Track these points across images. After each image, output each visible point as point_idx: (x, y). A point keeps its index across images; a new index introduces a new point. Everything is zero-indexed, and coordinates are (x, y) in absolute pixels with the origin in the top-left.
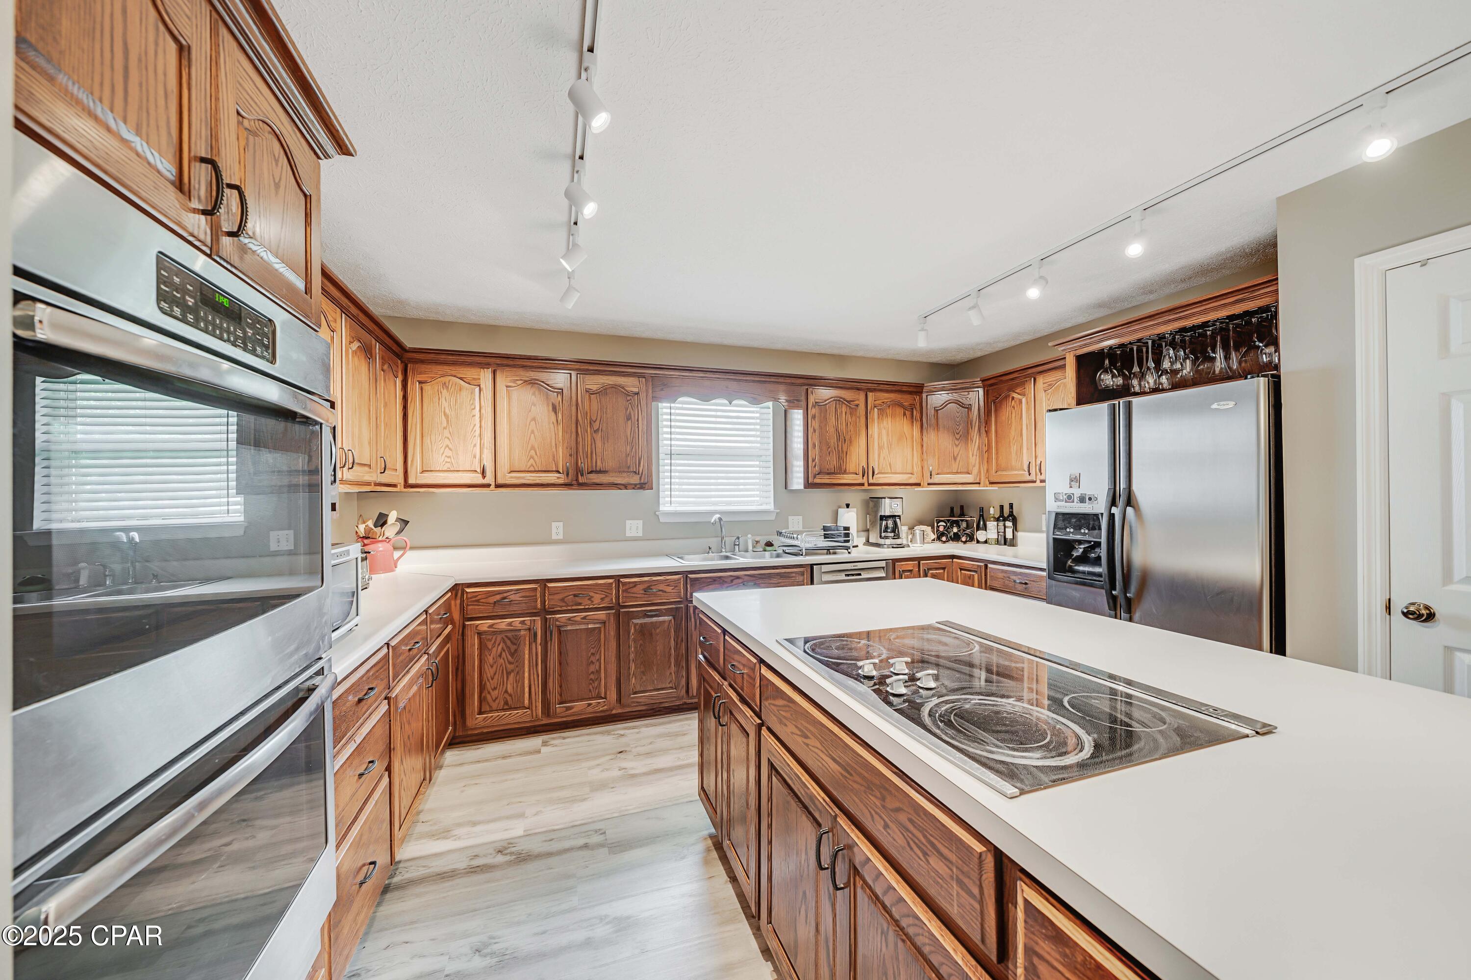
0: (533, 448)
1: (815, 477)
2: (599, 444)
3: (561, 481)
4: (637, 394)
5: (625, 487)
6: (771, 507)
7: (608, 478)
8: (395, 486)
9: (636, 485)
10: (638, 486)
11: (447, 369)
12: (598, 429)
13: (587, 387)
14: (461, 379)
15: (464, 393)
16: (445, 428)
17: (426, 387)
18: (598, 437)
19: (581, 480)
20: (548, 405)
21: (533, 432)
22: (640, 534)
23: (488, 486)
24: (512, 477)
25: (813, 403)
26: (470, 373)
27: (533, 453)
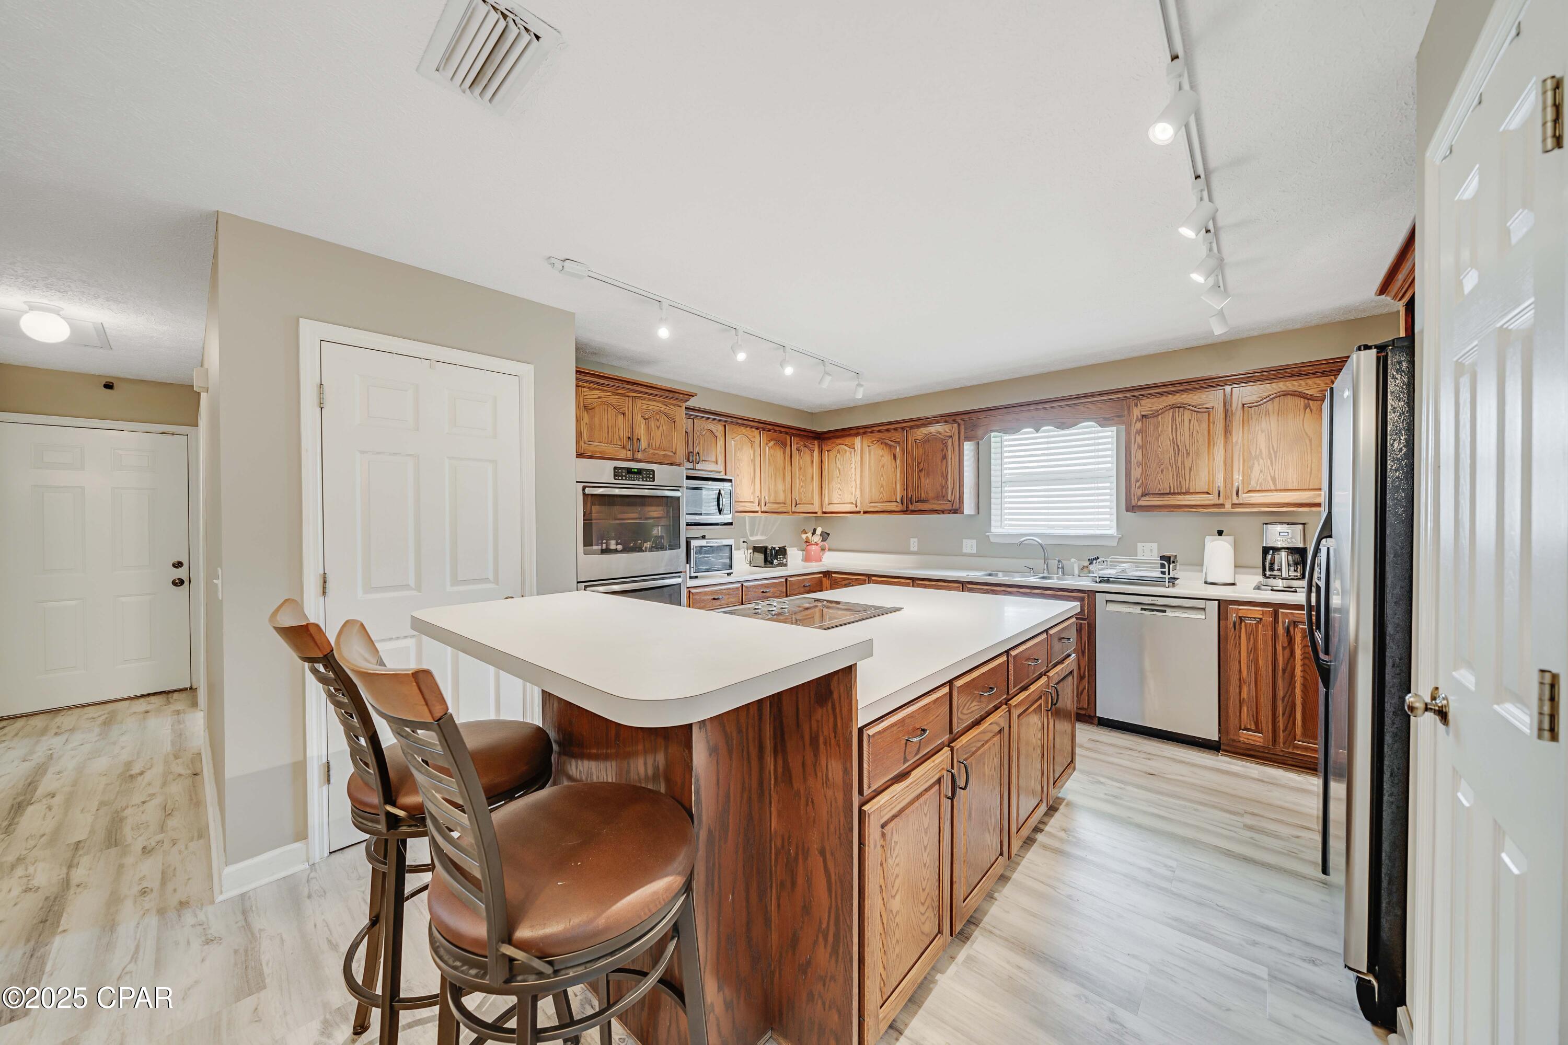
0: (882, 486)
1: (1139, 500)
2: (923, 480)
3: (898, 509)
4: (951, 437)
5: (943, 512)
6: (1113, 531)
7: (929, 506)
8: (816, 513)
9: (950, 511)
10: (952, 511)
11: (839, 440)
12: (922, 469)
13: (915, 438)
14: (846, 445)
15: (847, 455)
16: (838, 477)
17: (830, 453)
18: (922, 474)
19: (911, 507)
20: (891, 454)
21: (882, 475)
22: (974, 551)
23: (859, 512)
24: (870, 507)
25: (1137, 416)
26: (849, 441)
27: (882, 489)
